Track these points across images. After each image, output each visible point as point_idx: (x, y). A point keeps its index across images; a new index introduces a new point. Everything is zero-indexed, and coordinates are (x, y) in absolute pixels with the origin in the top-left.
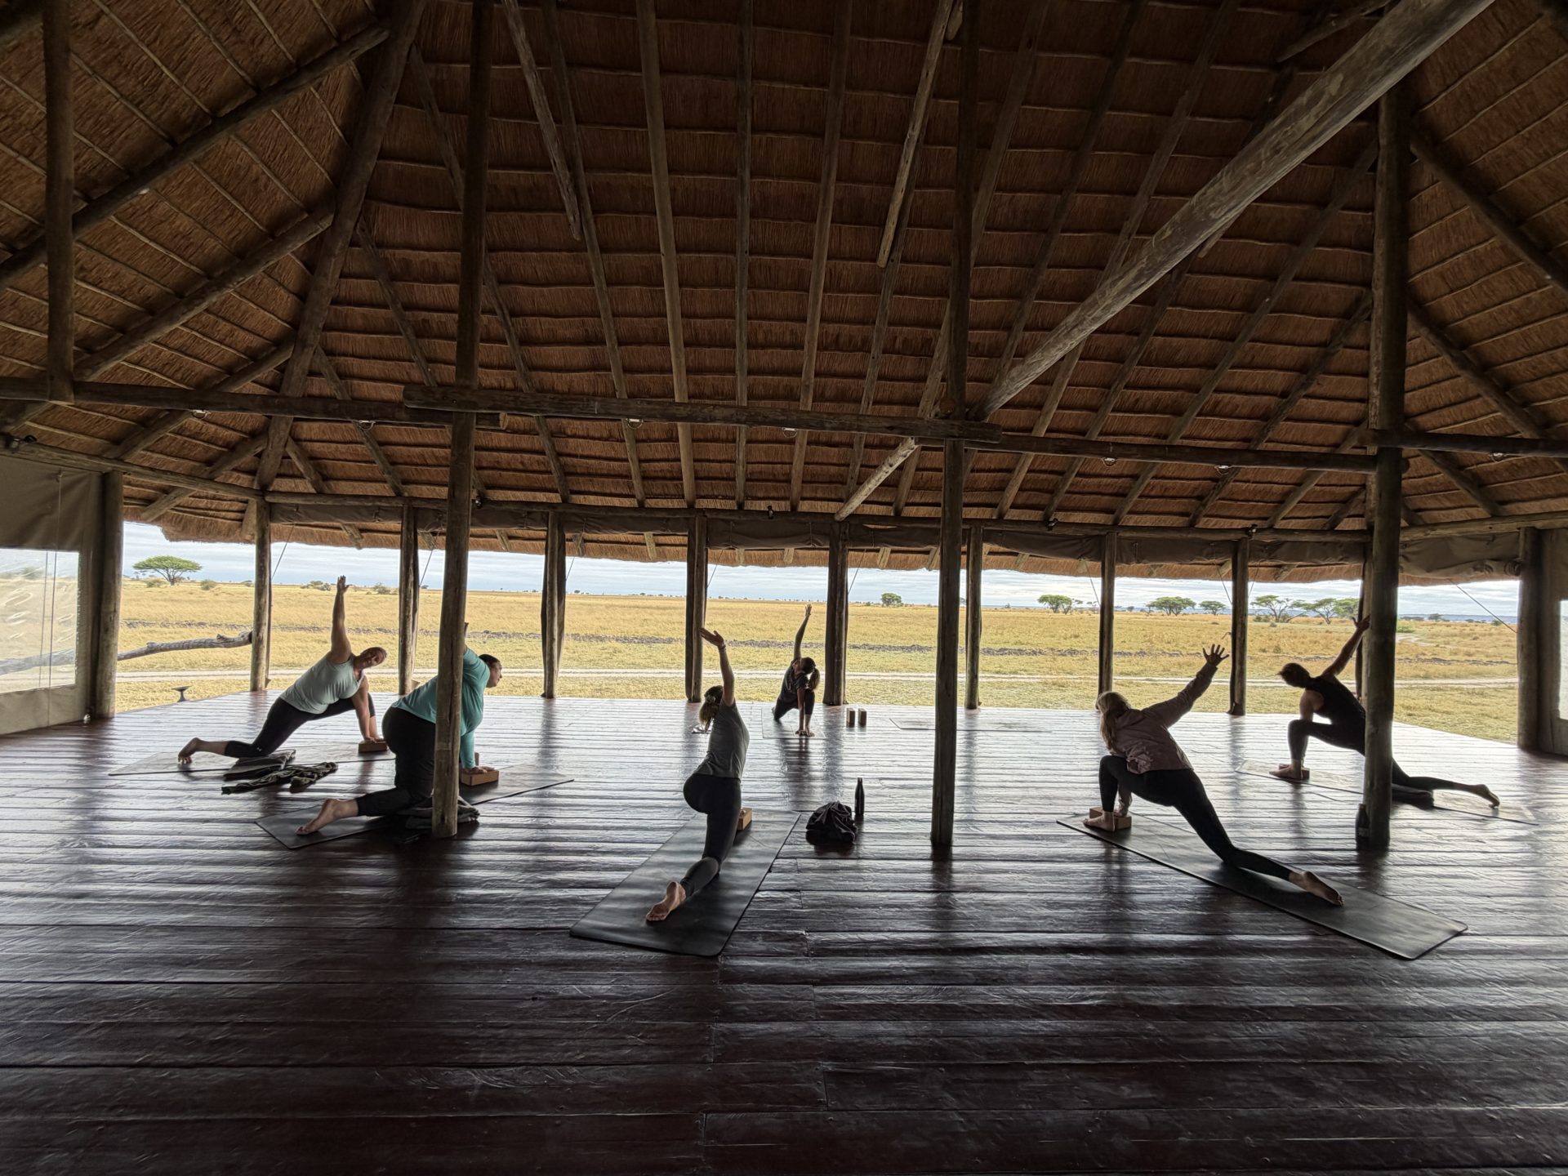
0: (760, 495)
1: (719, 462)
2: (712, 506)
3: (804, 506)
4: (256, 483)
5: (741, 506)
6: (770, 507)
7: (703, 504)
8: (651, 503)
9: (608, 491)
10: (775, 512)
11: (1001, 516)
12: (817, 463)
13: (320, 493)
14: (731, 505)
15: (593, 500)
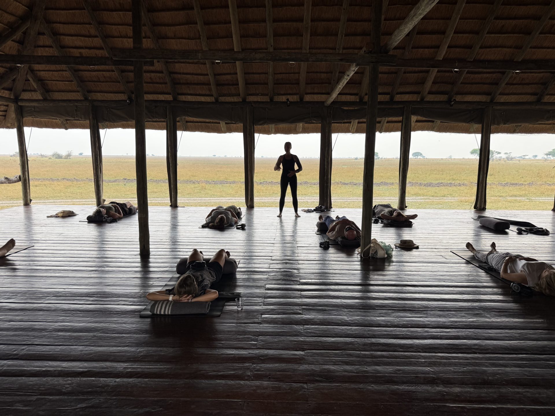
0: (282, 92)
1: (259, 74)
2: (255, 100)
3: (308, 98)
4: (12, 95)
5: (272, 99)
6: (288, 99)
7: (251, 99)
8: (222, 99)
9: (198, 93)
10: (291, 102)
11: (422, 99)
12: (314, 72)
13: (45, 100)
14: (266, 99)
15: (190, 98)
